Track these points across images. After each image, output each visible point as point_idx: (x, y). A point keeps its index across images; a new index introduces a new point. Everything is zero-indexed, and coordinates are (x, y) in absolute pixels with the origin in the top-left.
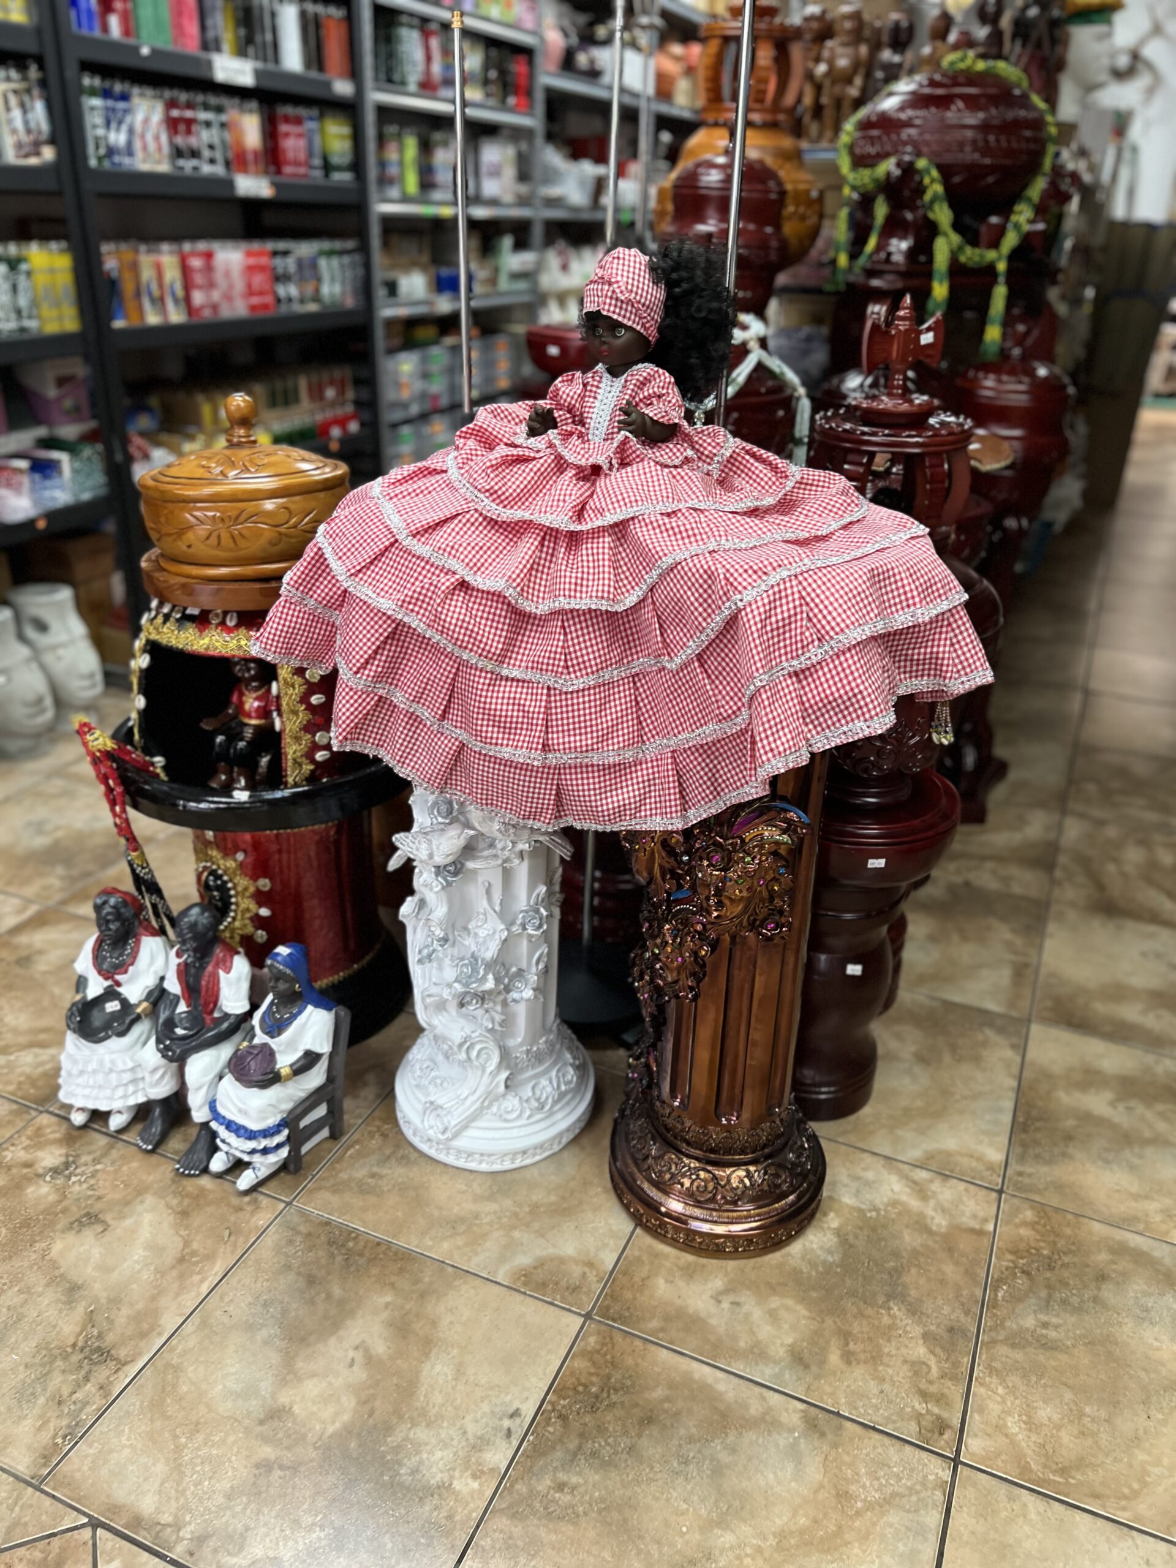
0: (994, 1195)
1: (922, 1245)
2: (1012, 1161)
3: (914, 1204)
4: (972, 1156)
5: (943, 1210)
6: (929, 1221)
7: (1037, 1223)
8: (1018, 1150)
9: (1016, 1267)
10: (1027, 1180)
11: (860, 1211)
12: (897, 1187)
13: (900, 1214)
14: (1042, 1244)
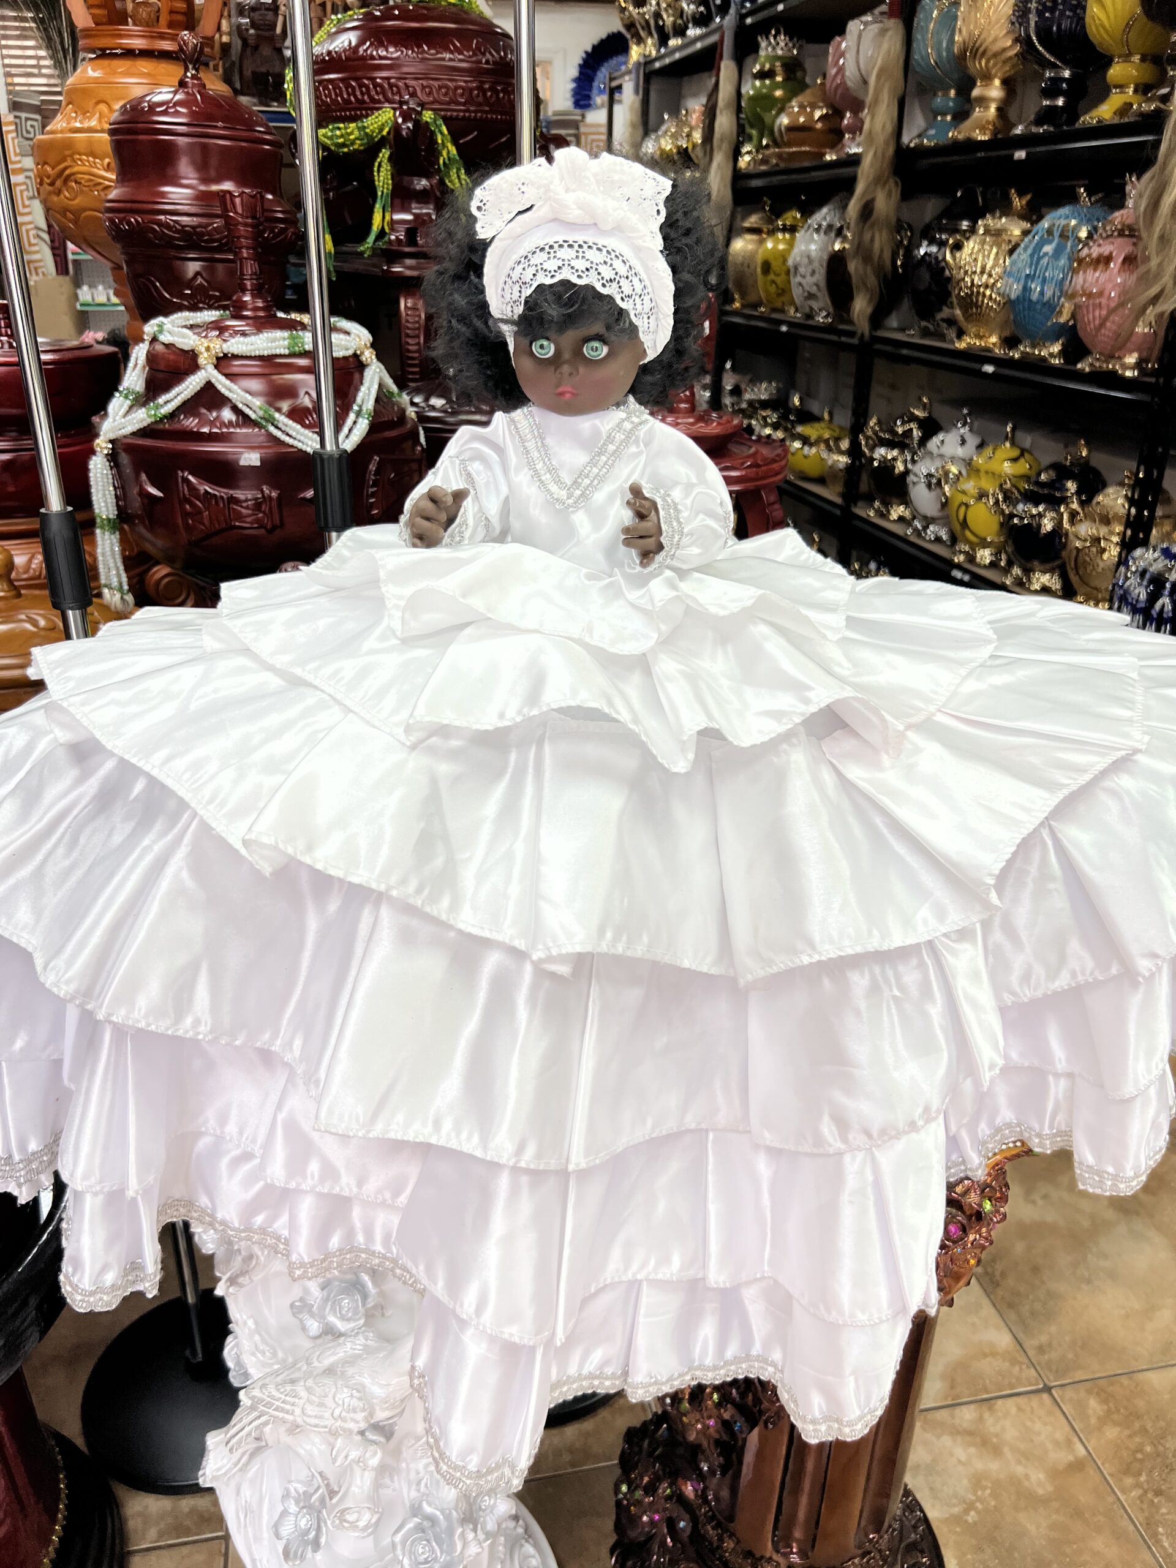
0: (1045, 1396)
1: (1052, 1527)
2: (1021, 1336)
3: (995, 1466)
4: (985, 1355)
5: (1026, 1456)
6: (1026, 1484)
7: (1109, 1412)
8: (1012, 1316)
9: (1146, 1492)
10: (1054, 1355)
11: (957, 1519)
12: (960, 1453)
13: (994, 1495)
14: (1138, 1439)
